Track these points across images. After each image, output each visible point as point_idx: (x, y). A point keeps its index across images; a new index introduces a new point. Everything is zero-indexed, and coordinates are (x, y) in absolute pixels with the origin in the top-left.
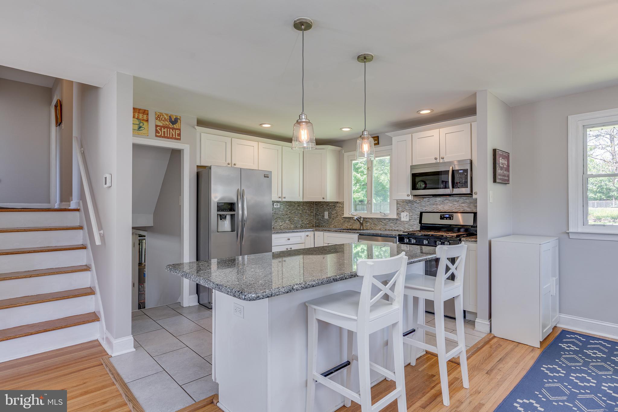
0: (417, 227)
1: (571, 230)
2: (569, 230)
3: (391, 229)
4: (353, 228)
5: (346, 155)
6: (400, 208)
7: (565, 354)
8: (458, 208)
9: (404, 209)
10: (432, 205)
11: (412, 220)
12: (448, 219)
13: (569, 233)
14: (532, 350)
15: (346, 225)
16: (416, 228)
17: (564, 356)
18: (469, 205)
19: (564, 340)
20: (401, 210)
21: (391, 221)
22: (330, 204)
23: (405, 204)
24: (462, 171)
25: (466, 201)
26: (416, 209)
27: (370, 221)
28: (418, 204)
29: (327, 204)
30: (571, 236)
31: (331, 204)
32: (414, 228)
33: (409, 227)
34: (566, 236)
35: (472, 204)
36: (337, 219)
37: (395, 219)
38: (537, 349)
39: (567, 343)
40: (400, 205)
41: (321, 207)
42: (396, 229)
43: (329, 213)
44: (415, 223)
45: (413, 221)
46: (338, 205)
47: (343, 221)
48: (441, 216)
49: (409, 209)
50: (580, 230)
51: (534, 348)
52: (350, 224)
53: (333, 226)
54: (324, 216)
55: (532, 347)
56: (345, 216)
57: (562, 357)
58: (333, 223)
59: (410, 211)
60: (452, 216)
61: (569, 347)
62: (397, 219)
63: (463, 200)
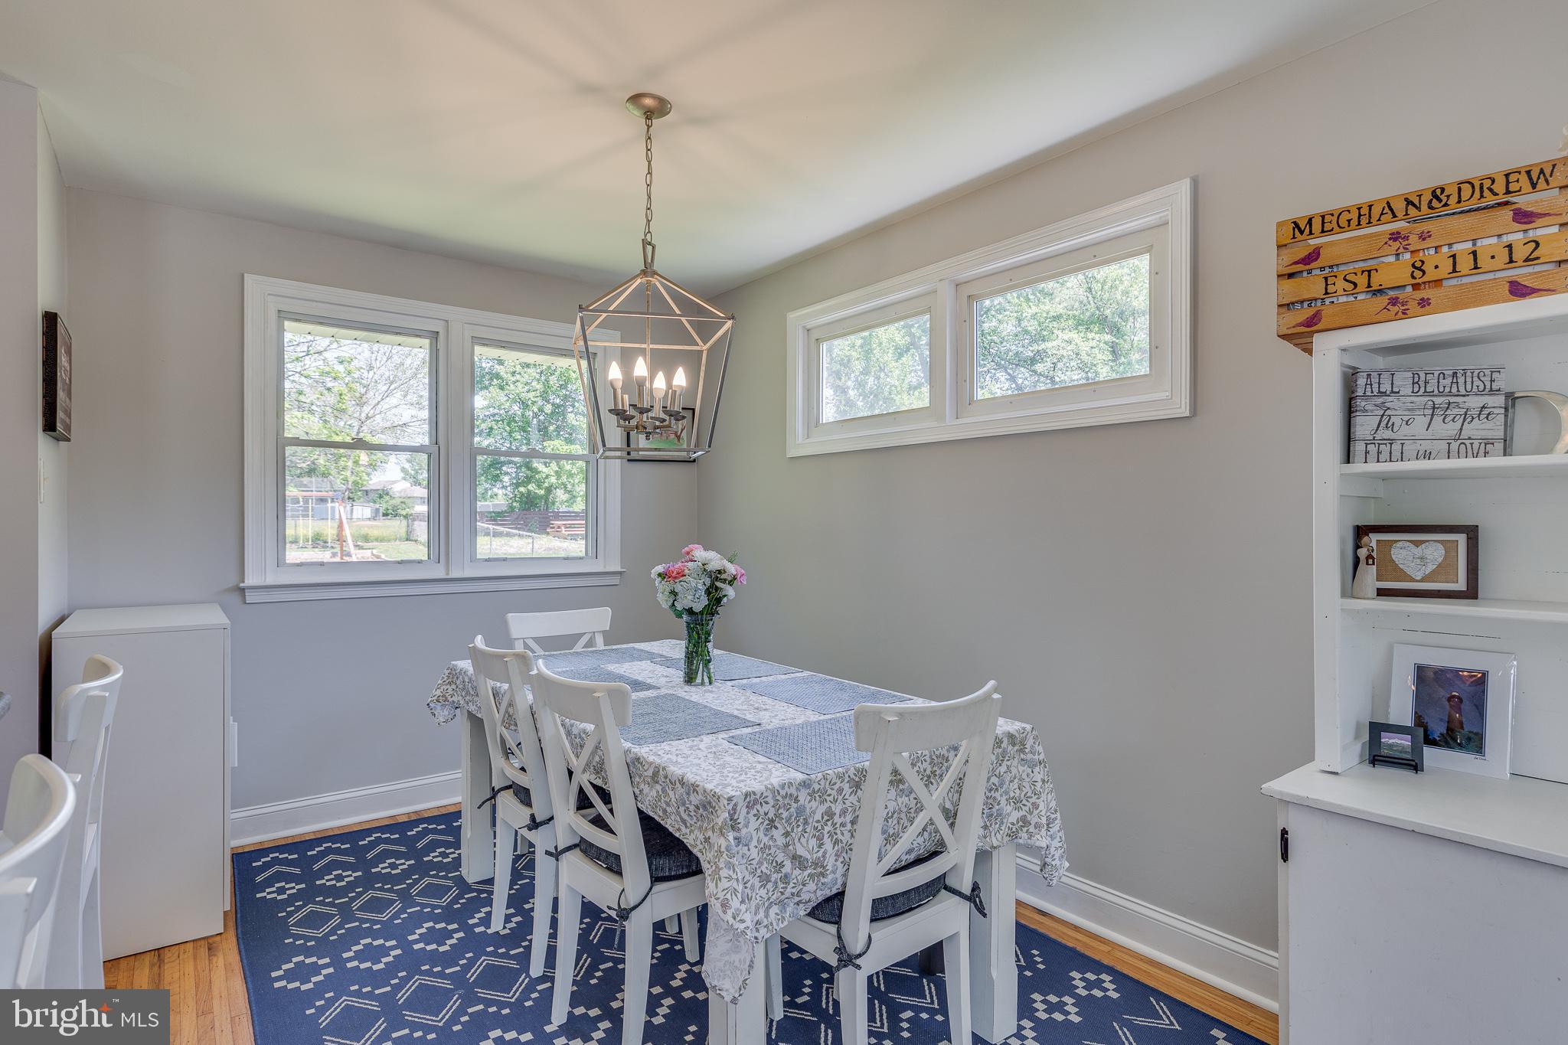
1: (250, 580)
2: (243, 582)
7: (290, 914)
13: (244, 589)
14: (209, 949)
17: (292, 921)
19: (259, 879)
30: (250, 597)
34: (235, 598)
38: (218, 938)
39: (269, 882)
50: (270, 580)
51: (210, 941)
55: (203, 942)
57: (291, 926)
61: (281, 891)
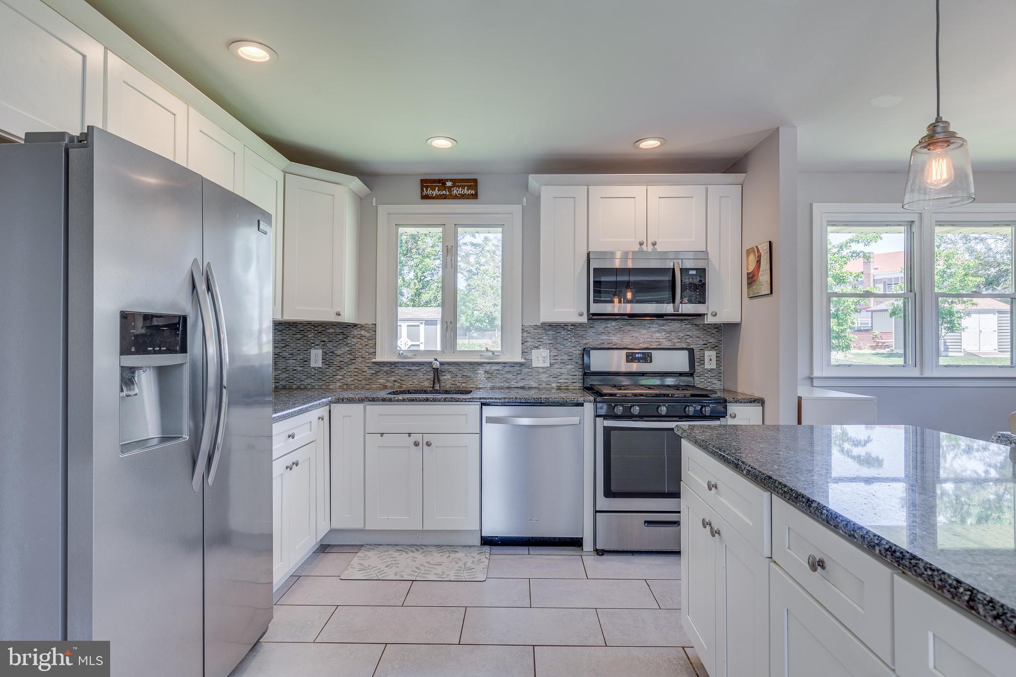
0: (566, 379)
1: (816, 374)
2: (813, 374)
3: (507, 384)
4: (404, 388)
5: (383, 211)
6: (529, 340)
8: (649, 340)
9: (539, 343)
10: (599, 335)
11: (556, 366)
12: (641, 361)
13: (812, 378)
15: (382, 381)
16: (566, 381)
18: (668, 335)
20: (532, 344)
21: (507, 369)
22: (328, 331)
23: (540, 331)
24: (694, 272)
25: (663, 328)
26: (565, 343)
27: (452, 369)
28: (569, 333)
29: (320, 328)
30: (816, 383)
31: (333, 331)
32: (560, 381)
33: (551, 379)
34: (808, 383)
35: (673, 333)
36: (353, 366)
37: (517, 363)
40: (529, 333)
41: (298, 336)
42: (520, 384)
43: (324, 354)
44: (563, 370)
45: (558, 366)
46: (355, 332)
47: (374, 372)
48: (627, 356)
49: (550, 342)
50: (826, 373)
52: (393, 379)
53: (339, 384)
54: (307, 360)
56: (379, 358)
58: (341, 377)
59: (553, 345)
60: (648, 356)
62: (521, 364)
63: (657, 326)
